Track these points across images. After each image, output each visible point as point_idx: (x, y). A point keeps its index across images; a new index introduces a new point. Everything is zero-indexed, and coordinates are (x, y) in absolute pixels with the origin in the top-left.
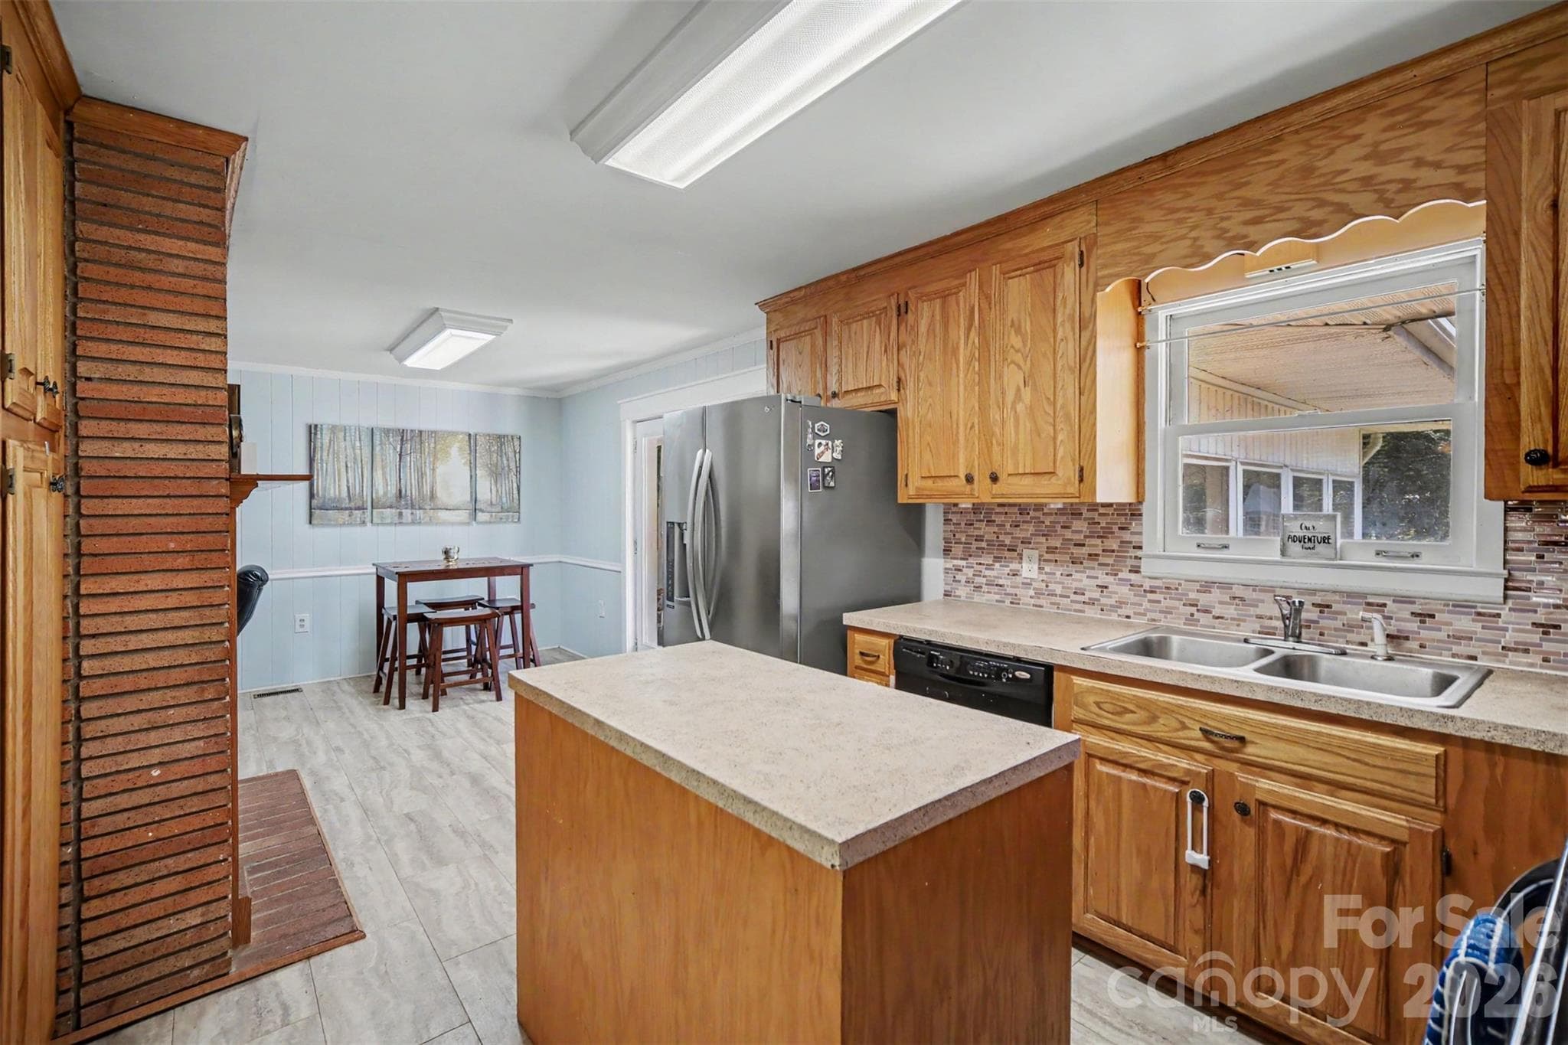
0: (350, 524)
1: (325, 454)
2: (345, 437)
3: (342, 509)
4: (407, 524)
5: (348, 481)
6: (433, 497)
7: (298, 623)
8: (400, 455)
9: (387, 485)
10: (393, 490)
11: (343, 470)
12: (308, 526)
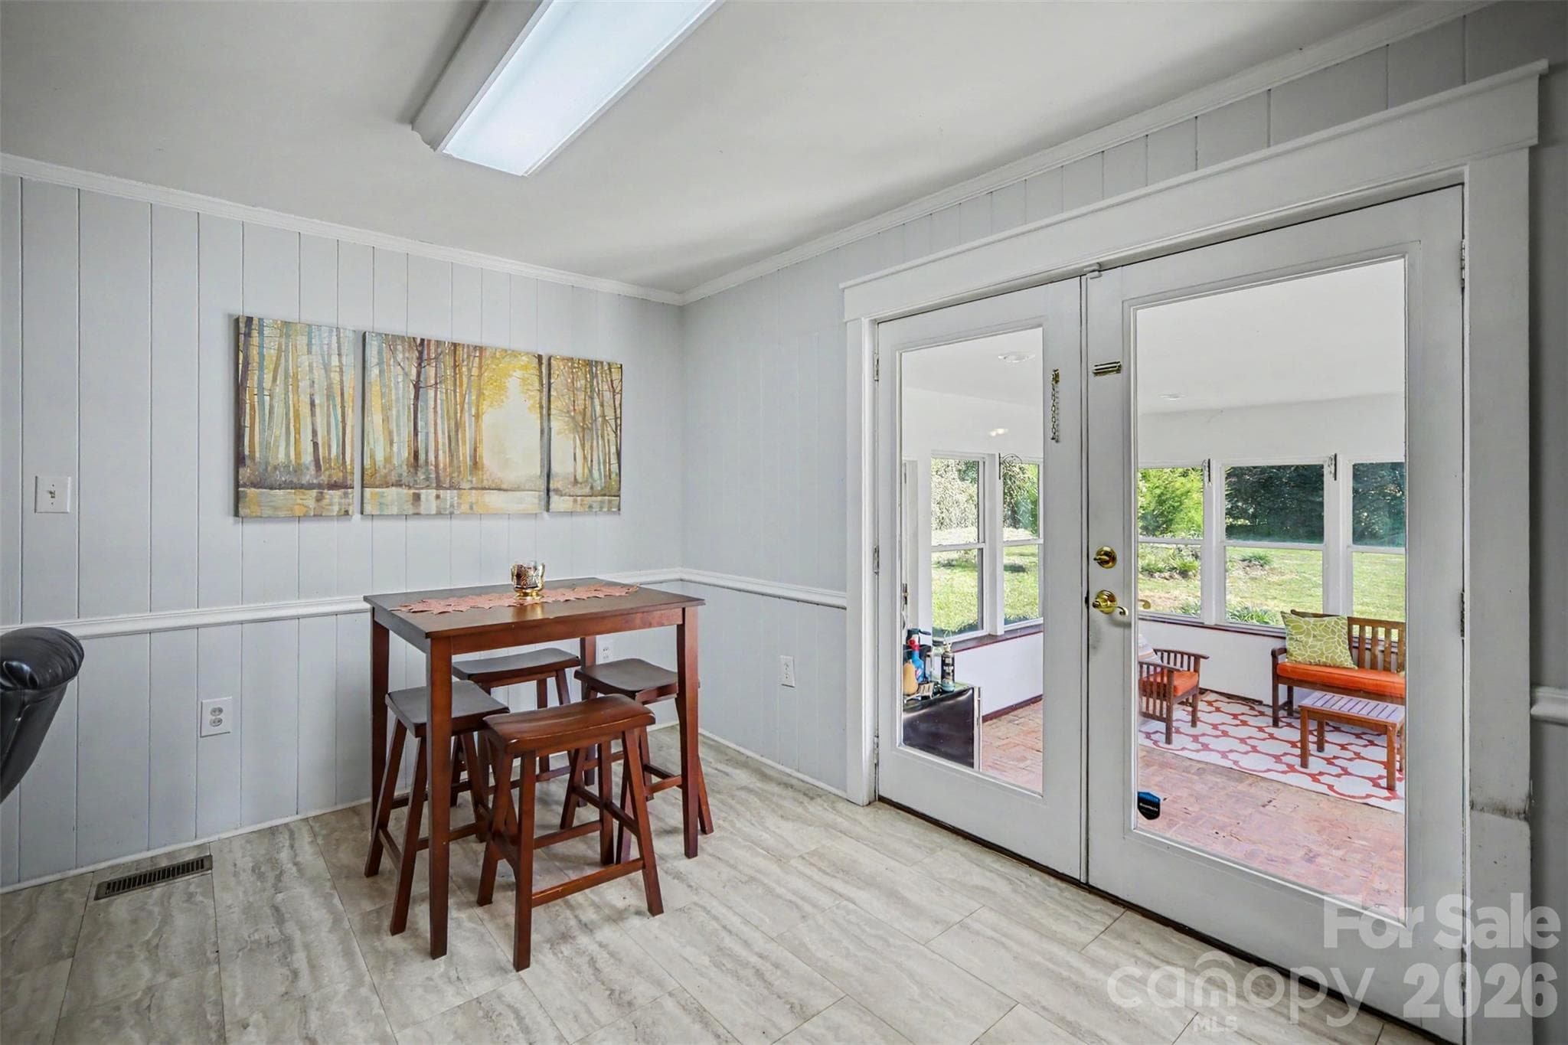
0: (318, 516)
1: (268, 377)
2: (309, 344)
3: (302, 487)
4: (428, 516)
5: (314, 433)
6: (476, 465)
7: (208, 717)
8: (417, 388)
9: (391, 443)
10: (402, 453)
11: (305, 410)
12: (231, 519)
